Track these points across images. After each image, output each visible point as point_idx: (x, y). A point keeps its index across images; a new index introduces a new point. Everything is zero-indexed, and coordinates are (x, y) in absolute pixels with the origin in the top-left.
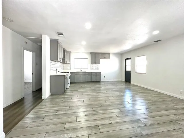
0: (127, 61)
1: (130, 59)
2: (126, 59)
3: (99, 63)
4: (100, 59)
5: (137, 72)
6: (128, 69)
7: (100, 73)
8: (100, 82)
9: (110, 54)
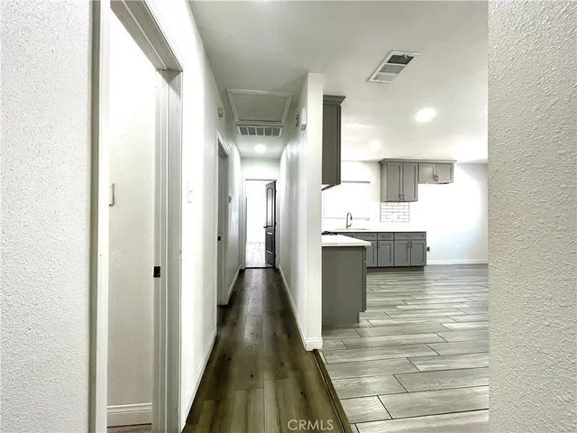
3: (415, 198)
4: (419, 185)
7: (423, 234)
8: (422, 266)
9: (452, 164)
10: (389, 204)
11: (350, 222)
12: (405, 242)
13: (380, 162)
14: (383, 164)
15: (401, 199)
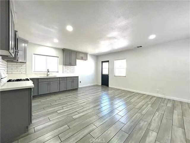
0: (104, 64)
1: (108, 61)
2: (102, 62)
3: (75, 64)
4: (77, 60)
5: (116, 75)
6: (105, 72)
7: (78, 77)
8: (77, 89)
9: (87, 54)
10: (66, 66)
11: (48, 73)
12: (71, 80)
13: (62, 49)
14: (64, 50)
15: (70, 64)
